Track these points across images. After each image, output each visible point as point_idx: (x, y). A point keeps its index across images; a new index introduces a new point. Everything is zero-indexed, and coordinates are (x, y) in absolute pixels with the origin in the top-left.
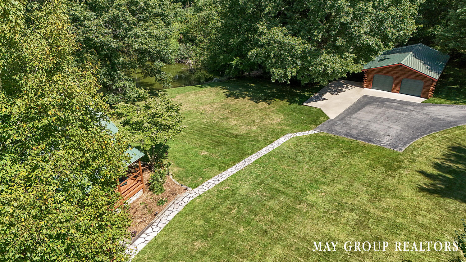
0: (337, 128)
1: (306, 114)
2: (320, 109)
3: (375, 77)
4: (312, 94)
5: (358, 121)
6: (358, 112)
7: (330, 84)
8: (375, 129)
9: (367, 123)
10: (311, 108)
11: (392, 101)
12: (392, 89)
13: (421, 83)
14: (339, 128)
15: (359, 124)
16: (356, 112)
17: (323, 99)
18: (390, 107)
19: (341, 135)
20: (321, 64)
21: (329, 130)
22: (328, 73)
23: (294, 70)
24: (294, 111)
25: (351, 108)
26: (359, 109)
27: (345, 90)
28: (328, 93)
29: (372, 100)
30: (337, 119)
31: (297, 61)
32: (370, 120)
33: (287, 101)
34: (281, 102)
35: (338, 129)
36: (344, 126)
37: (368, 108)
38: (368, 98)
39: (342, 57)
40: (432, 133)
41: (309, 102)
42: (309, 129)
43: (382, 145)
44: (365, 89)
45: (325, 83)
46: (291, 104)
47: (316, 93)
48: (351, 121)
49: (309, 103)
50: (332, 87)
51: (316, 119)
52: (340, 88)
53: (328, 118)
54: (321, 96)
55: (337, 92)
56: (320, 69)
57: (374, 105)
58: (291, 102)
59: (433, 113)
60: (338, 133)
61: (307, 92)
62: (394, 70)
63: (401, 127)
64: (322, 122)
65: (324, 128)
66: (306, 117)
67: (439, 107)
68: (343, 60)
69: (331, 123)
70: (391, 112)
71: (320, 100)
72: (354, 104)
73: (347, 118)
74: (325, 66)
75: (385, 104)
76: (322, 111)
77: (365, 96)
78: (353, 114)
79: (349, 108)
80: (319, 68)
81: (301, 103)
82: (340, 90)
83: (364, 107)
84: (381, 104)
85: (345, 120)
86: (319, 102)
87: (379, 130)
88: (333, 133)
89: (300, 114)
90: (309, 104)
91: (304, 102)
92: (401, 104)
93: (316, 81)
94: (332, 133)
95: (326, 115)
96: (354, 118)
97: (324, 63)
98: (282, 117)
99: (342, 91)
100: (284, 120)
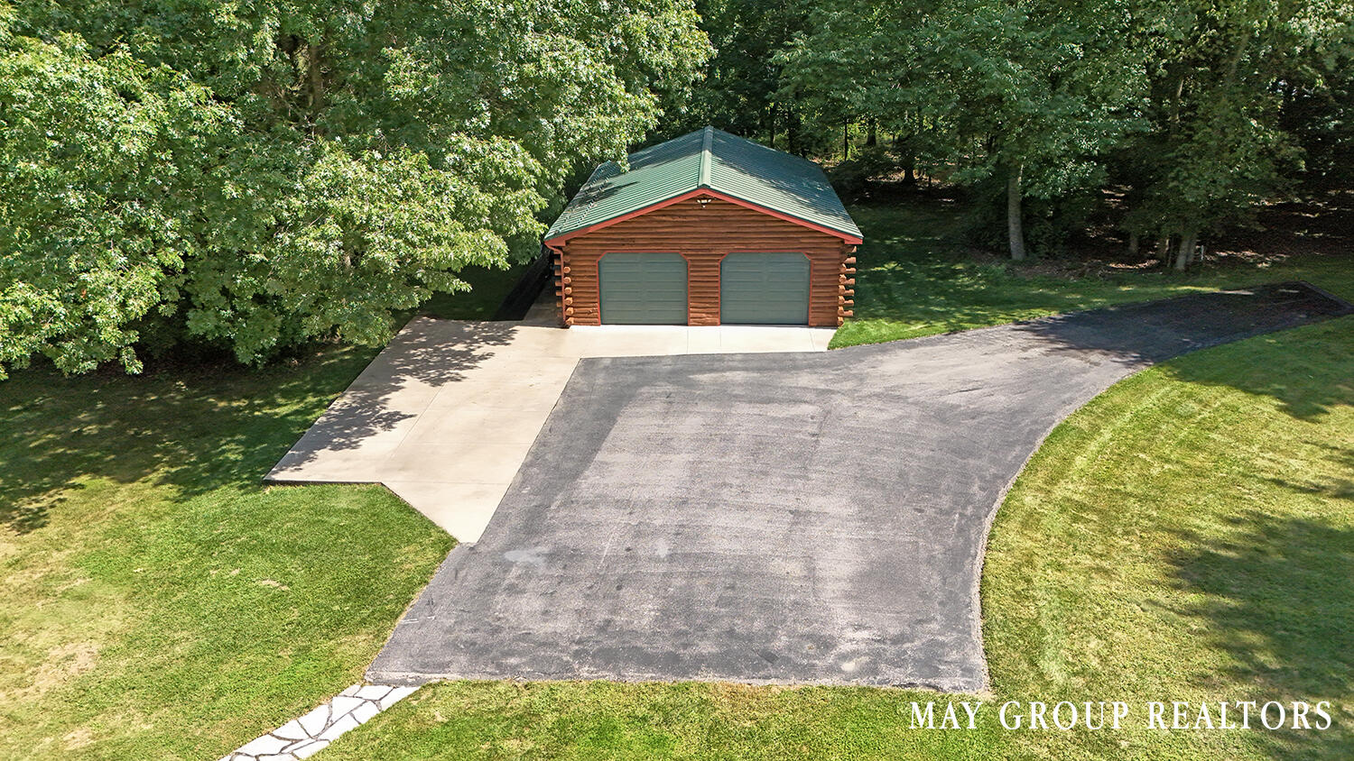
0: (524, 610)
1: (292, 550)
2: (378, 490)
3: (604, 270)
4: (319, 405)
5: (621, 518)
6: (599, 457)
7: (405, 337)
8: (738, 547)
9: (678, 517)
10: (322, 496)
11: (717, 365)
12: (688, 312)
13: (795, 267)
14: (538, 604)
15: (638, 534)
16: (586, 459)
17: (391, 420)
18: (724, 396)
19: (567, 668)
20: (318, 215)
21: (477, 652)
22: (377, 266)
23: (144, 278)
24: (210, 546)
25: (552, 439)
26: (596, 439)
27: (485, 348)
28: (410, 382)
29: (631, 378)
30: (503, 536)
31: (150, 217)
32: (682, 493)
33: (164, 481)
34: (125, 490)
35: (532, 614)
36: (561, 579)
37: (636, 423)
38: (606, 368)
39: (436, 162)
40: (1001, 499)
41: (307, 457)
42: (332, 680)
43: (848, 666)
44: (575, 329)
45: (378, 330)
46: (187, 496)
47: (342, 389)
48: (584, 524)
49: (306, 465)
50: (416, 347)
51: (373, 573)
52: (460, 347)
53: (447, 543)
54: (370, 403)
55: (452, 366)
56: (322, 246)
57: (651, 399)
58: (190, 484)
59: (912, 386)
60: (543, 654)
61: (288, 394)
62: (681, 225)
63: (854, 500)
64: (410, 587)
65: (438, 638)
66: (300, 574)
67: (903, 354)
68: (447, 176)
69: (473, 576)
70: (745, 419)
71: (371, 433)
72: (556, 417)
73: (556, 514)
74: (346, 220)
75: (693, 385)
76: (395, 500)
77: (589, 365)
78: (576, 475)
79: (542, 442)
80: (309, 240)
81: (256, 474)
82: (460, 353)
83: (611, 419)
84: (682, 389)
85: (551, 529)
86: (366, 442)
87: (765, 548)
88: (514, 670)
89: (257, 560)
90: (308, 472)
91: (272, 461)
92: (759, 370)
93: (313, 326)
94: (502, 669)
95: (428, 525)
96: (593, 505)
97: (331, 203)
98: (116, 616)
99: (475, 359)
100: (132, 642)
